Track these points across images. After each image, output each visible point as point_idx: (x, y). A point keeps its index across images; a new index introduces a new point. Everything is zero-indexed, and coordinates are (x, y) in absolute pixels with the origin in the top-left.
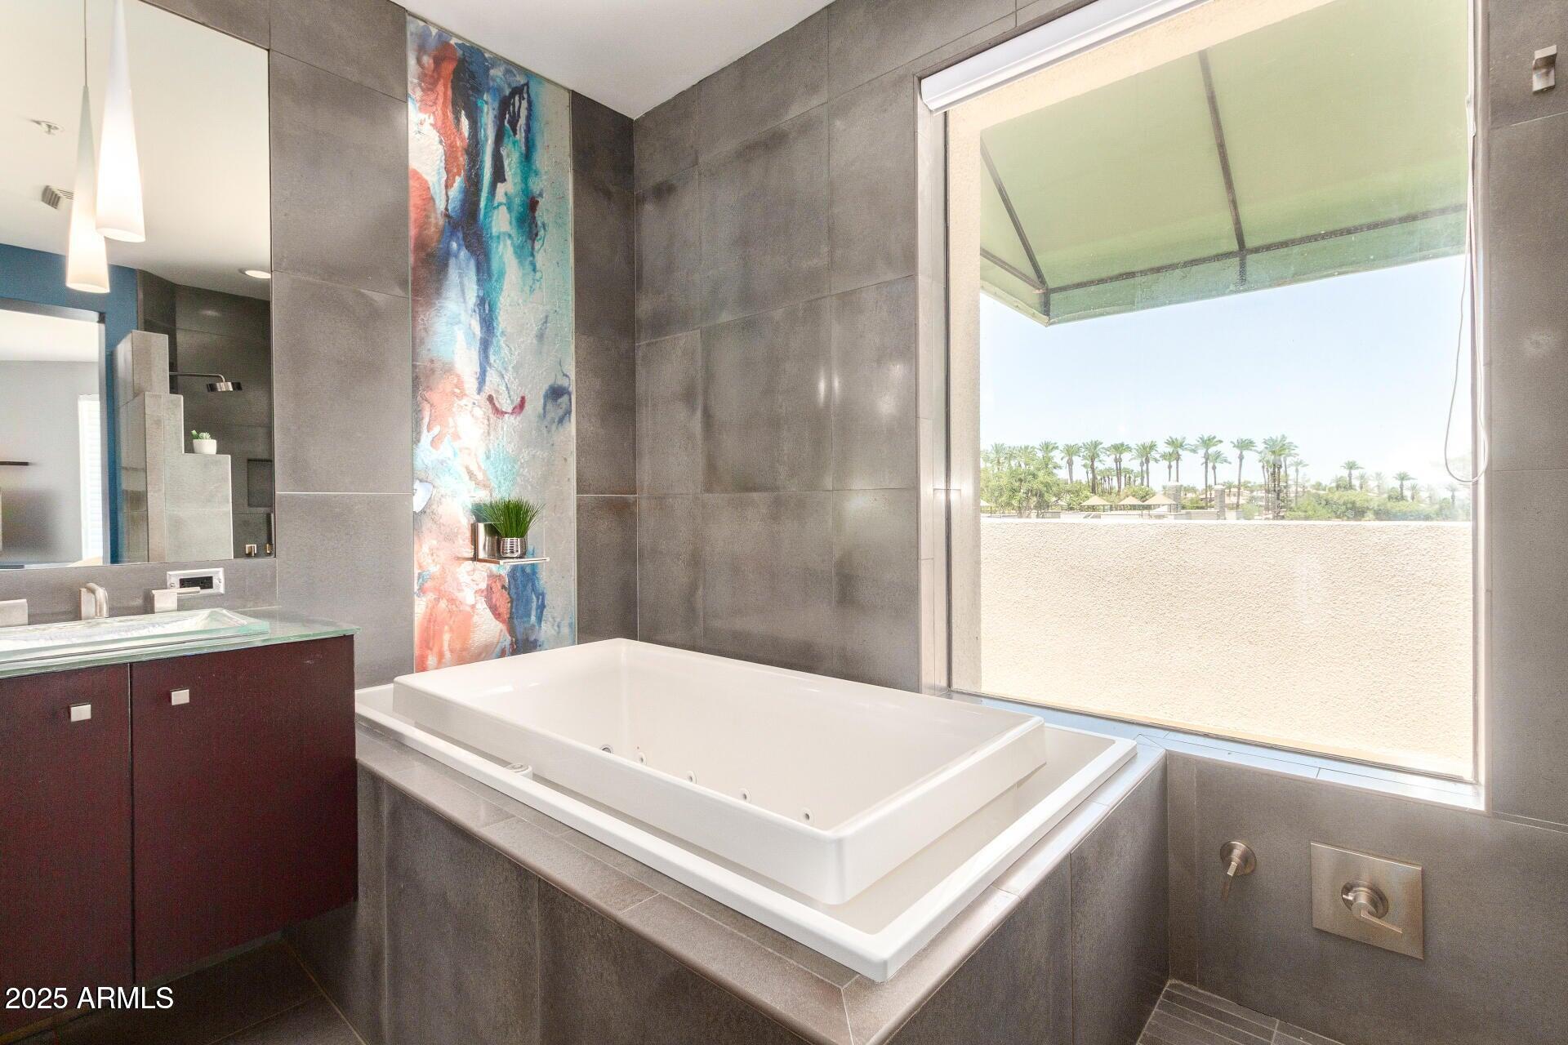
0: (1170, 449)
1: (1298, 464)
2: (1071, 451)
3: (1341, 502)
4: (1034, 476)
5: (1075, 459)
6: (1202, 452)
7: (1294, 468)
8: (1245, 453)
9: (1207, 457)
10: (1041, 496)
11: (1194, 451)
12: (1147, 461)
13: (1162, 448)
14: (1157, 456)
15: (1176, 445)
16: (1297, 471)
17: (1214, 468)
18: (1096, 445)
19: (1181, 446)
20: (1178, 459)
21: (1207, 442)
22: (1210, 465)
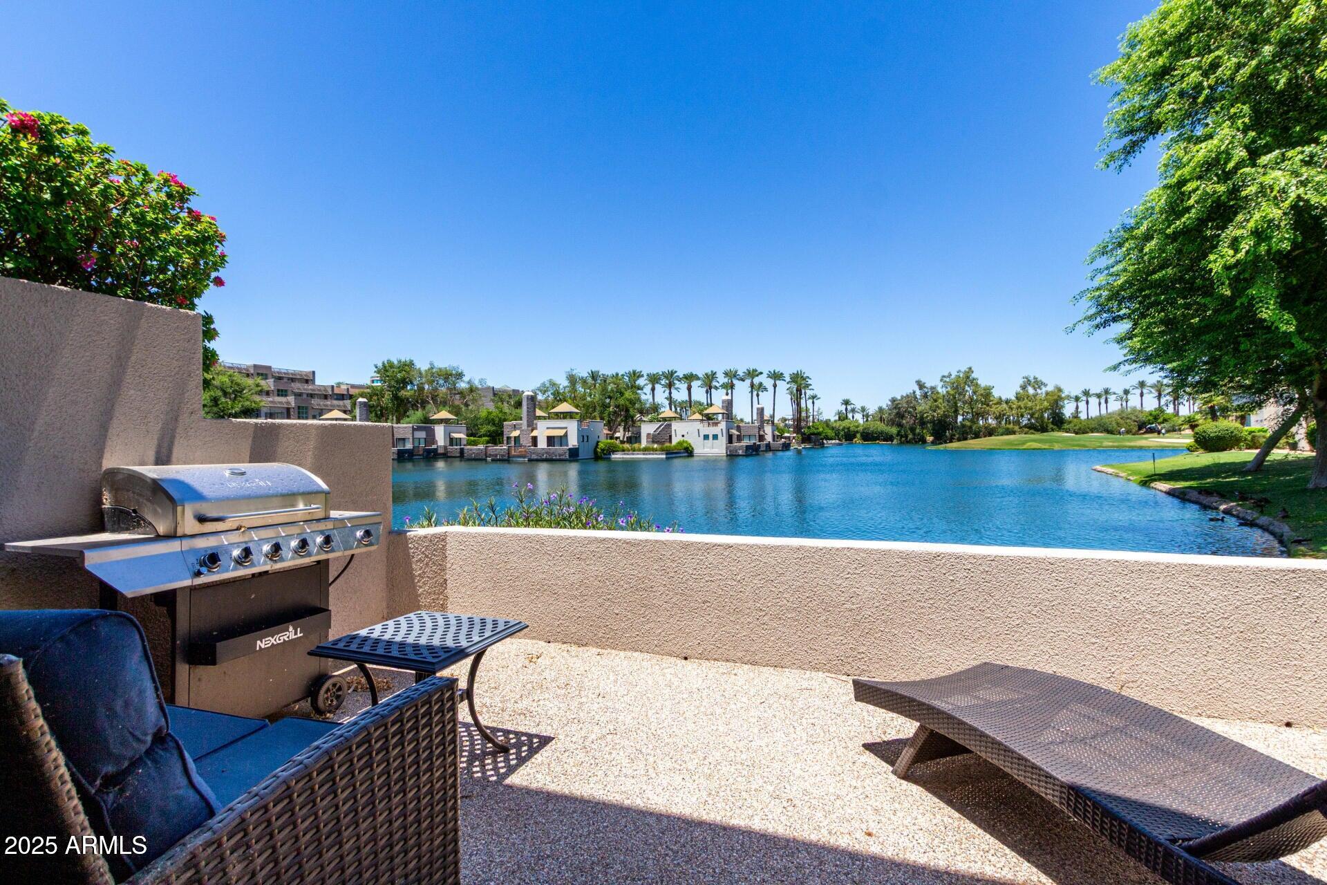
0: (726, 380)
1: (814, 397)
2: (654, 379)
3: (841, 428)
4: (622, 394)
5: (657, 386)
6: (748, 382)
7: (811, 401)
8: (778, 382)
9: (752, 386)
10: (627, 411)
11: (743, 380)
12: (710, 388)
13: (722, 379)
14: (718, 385)
15: (731, 375)
16: (813, 403)
17: (758, 395)
18: (672, 373)
19: (735, 376)
20: (732, 386)
21: (752, 374)
22: (755, 393)
